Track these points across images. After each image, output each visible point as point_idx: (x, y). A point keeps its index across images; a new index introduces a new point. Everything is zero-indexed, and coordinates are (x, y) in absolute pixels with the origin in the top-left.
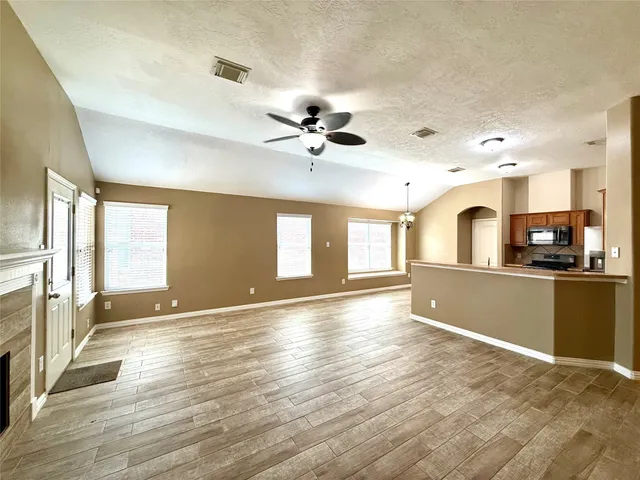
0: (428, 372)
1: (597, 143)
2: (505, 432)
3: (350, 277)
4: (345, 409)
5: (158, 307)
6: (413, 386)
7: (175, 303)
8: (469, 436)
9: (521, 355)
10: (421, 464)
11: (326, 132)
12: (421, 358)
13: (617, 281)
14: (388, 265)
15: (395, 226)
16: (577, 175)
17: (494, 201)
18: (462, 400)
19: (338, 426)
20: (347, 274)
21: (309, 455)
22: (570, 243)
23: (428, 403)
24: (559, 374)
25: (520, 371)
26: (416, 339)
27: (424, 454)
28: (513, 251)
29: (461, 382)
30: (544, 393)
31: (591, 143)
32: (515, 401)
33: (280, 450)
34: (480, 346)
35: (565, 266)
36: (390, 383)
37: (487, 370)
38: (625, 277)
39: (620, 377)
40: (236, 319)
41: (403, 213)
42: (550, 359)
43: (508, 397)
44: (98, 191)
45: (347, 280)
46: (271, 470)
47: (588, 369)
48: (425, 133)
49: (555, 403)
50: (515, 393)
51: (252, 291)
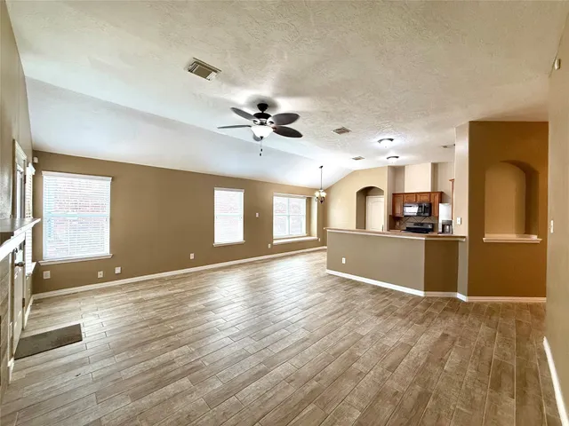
0: (346, 309)
1: (449, 147)
2: (402, 340)
3: (275, 242)
4: (295, 339)
5: (100, 274)
6: (340, 319)
7: (118, 270)
8: (381, 345)
9: (404, 293)
10: (355, 365)
11: (273, 125)
12: (340, 300)
13: (459, 239)
14: (304, 232)
15: (309, 200)
16: (435, 166)
17: (382, 183)
18: (371, 324)
19: (294, 351)
20: (272, 239)
21: (279, 371)
22: (430, 215)
23: (350, 329)
24: (428, 302)
25: (404, 303)
26: (333, 287)
27: (356, 359)
28: (394, 220)
29: (369, 313)
30: (421, 315)
31: (445, 147)
32: (404, 322)
33: (256, 372)
34: (377, 289)
35: (427, 231)
36: (322, 318)
37: (384, 304)
38: (464, 237)
39: (460, 301)
40: (179, 282)
41: (317, 190)
42: (421, 293)
43: (399, 320)
44: (36, 160)
45: (272, 244)
46: (253, 384)
47: (442, 298)
48: (342, 131)
49: (427, 320)
50: (403, 316)
51: (192, 256)
